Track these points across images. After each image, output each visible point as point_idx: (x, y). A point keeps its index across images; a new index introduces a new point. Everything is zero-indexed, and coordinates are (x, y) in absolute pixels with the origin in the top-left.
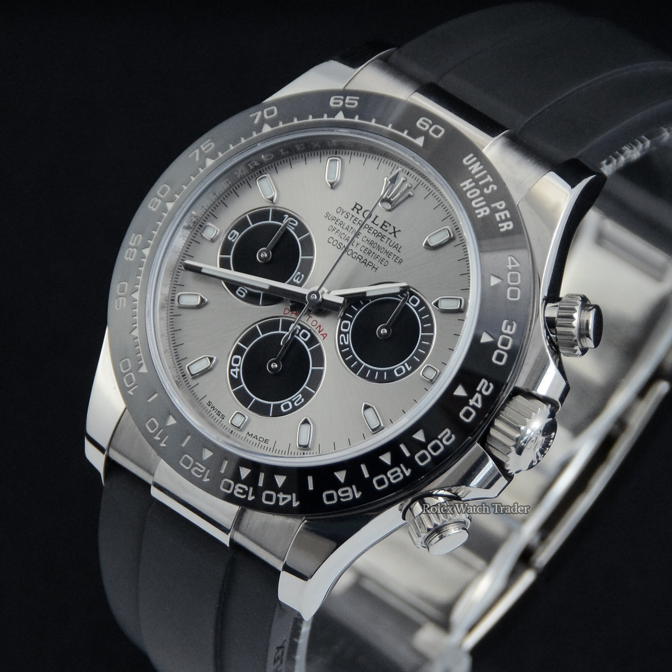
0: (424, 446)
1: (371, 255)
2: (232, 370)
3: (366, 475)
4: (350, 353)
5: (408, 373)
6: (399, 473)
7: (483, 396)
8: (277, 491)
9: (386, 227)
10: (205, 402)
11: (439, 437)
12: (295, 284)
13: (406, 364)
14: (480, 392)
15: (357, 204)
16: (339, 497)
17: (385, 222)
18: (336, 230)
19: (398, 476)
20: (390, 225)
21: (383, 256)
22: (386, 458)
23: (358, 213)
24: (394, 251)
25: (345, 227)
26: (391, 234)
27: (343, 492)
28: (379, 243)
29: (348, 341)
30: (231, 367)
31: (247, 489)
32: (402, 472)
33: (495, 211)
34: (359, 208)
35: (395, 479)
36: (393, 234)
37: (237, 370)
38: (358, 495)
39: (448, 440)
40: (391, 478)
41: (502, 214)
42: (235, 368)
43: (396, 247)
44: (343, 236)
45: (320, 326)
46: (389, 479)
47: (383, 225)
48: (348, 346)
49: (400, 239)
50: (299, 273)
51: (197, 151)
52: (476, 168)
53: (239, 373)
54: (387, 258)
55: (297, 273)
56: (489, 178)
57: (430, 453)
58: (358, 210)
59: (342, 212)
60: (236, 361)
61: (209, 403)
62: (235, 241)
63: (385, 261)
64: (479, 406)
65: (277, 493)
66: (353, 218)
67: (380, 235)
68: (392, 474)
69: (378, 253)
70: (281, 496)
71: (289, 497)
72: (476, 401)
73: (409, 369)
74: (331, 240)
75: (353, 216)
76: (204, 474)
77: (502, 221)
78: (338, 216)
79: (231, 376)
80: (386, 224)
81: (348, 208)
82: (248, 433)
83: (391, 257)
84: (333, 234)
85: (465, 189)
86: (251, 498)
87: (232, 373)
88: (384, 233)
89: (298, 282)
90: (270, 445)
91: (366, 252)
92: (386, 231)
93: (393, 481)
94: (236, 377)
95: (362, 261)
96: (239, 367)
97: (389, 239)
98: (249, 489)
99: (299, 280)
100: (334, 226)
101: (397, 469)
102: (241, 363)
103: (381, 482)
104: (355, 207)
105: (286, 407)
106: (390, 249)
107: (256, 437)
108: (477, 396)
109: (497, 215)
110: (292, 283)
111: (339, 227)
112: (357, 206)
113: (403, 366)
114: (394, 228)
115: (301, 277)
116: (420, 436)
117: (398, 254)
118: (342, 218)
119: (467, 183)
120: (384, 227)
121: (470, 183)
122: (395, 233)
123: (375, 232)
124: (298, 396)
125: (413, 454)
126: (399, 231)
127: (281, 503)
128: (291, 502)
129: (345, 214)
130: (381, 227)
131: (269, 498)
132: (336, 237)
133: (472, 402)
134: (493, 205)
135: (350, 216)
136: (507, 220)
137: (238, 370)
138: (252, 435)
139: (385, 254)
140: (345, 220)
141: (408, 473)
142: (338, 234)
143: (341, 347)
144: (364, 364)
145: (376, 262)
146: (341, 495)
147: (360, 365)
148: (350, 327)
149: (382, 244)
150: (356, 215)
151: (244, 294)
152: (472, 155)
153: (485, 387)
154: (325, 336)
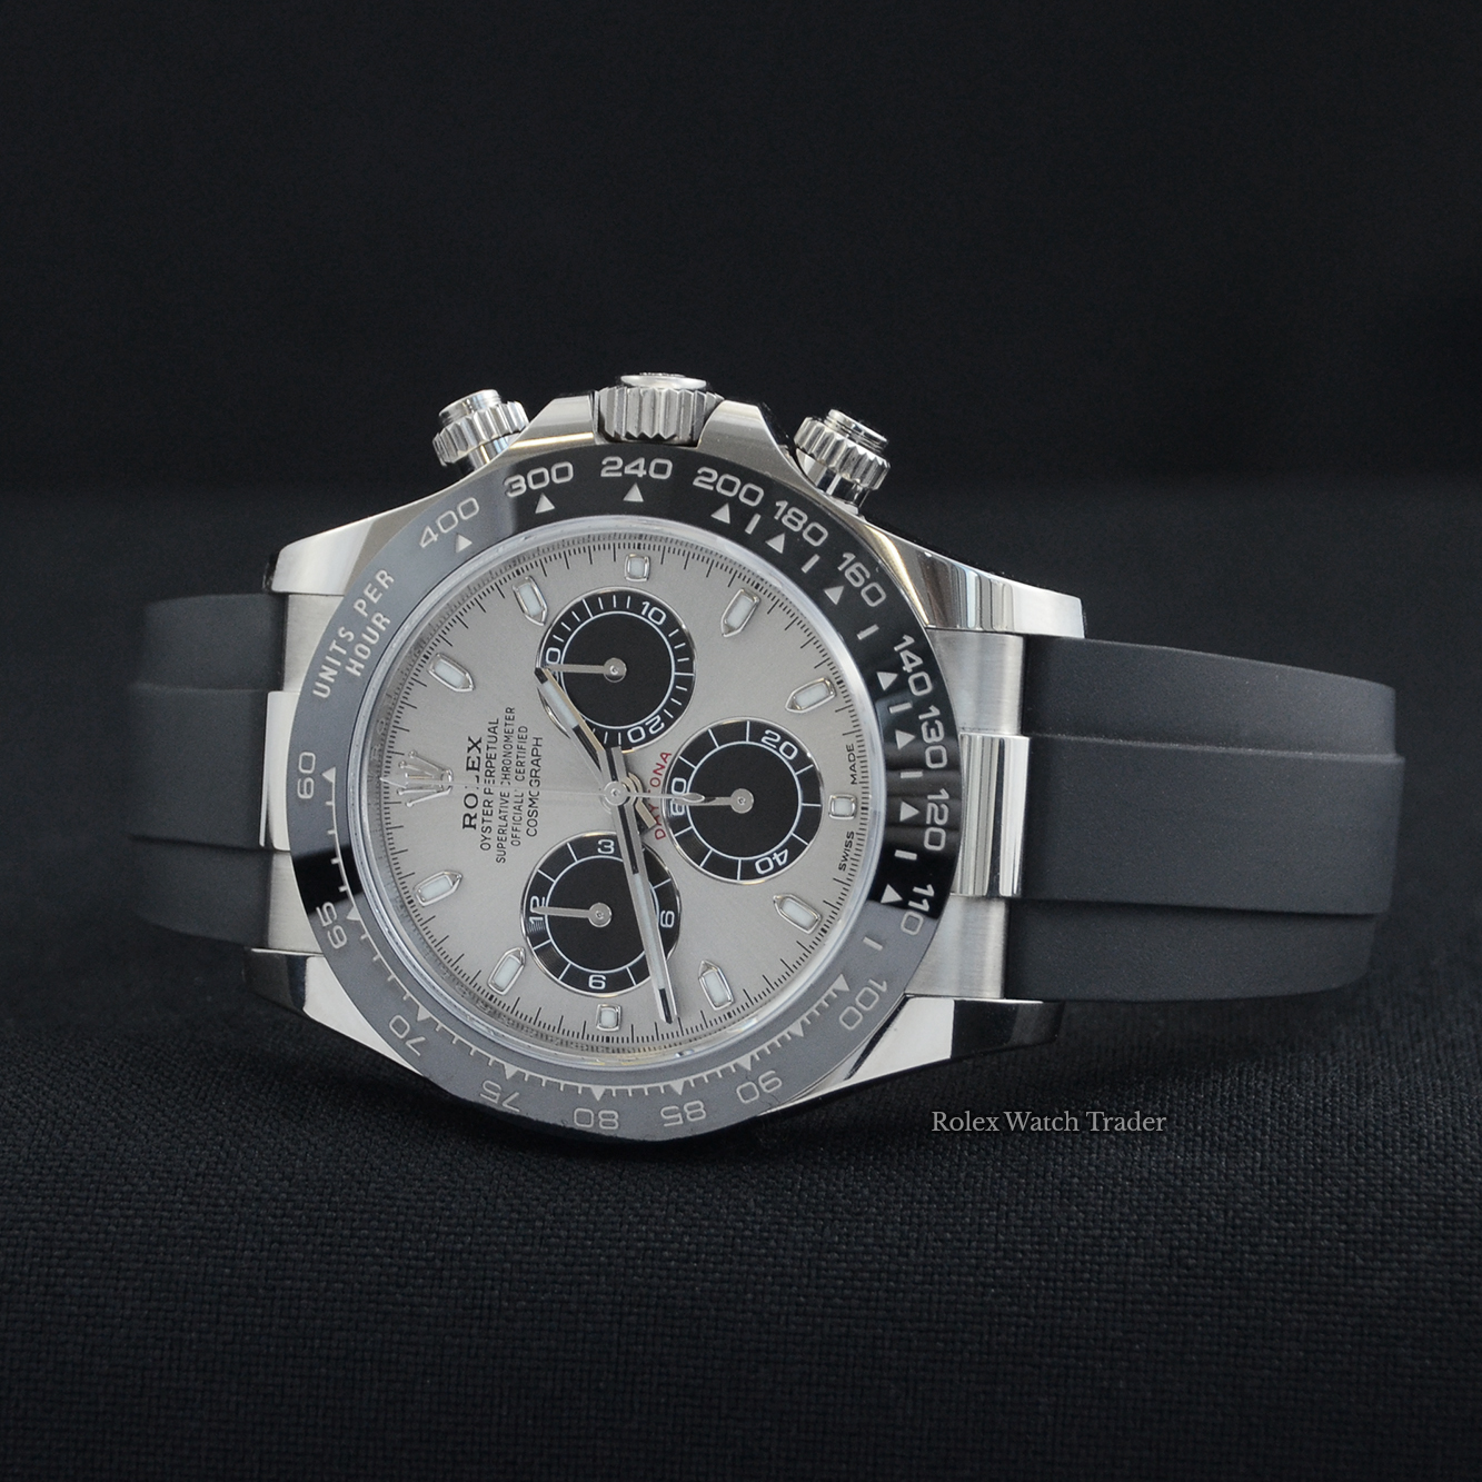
0: (734, 503)
1: (522, 760)
2: (780, 863)
3: (815, 559)
4: (669, 706)
5: (654, 603)
6: (790, 515)
7: (625, 464)
8: (904, 676)
9: (473, 762)
10: (843, 876)
11: (711, 488)
12: (617, 846)
13: (643, 613)
14: (622, 470)
15: (465, 826)
16: (867, 582)
17: (468, 768)
18: (514, 833)
19: (794, 514)
20: (469, 758)
21: (515, 741)
22: (778, 544)
23: (475, 817)
24: (500, 731)
25: (504, 823)
26: (479, 750)
27: (857, 580)
28: (500, 758)
29: (653, 718)
30: (777, 868)
31: (926, 724)
32: (785, 512)
33: (371, 607)
34: (467, 818)
35: (800, 518)
36: (479, 745)
37: (776, 857)
38: (849, 557)
39: (709, 475)
40: (801, 524)
41: (371, 596)
42: (775, 862)
43: (493, 730)
44: (517, 818)
45: (655, 772)
46: (805, 526)
47: (473, 768)
48: (661, 713)
49: (480, 732)
50: (599, 850)
51: (505, 1105)
52: (328, 674)
53: (778, 852)
54: (515, 735)
55: (601, 855)
56: (334, 646)
57: (740, 491)
58: (471, 818)
59: (486, 841)
60: (764, 865)
61: (842, 867)
62: (602, 974)
63: (521, 734)
64: (642, 461)
65: (908, 675)
66: (486, 818)
67: (489, 764)
68: (796, 524)
69: (515, 751)
70: (908, 668)
71: (903, 655)
72: (638, 469)
73: (648, 604)
74: (532, 832)
75: (483, 821)
76: (937, 802)
77: (381, 589)
78: (494, 843)
79: (790, 860)
80: (470, 765)
81: (476, 835)
82: (853, 783)
83: (509, 728)
84: (522, 835)
85: (362, 666)
86: (935, 712)
87: (785, 860)
88: (484, 760)
89: (612, 843)
90: (851, 740)
91: (522, 769)
92: (479, 758)
93: (805, 518)
94: (786, 851)
95: (537, 768)
96: (771, 856)
97: (488, 748)
98: (924, 720)
99: (609, 844)
100: (510, 839)
101: (784, 521)
102: (763, 857)
103: (816, 534)
104: (470, 826)
105: (789, 751)
106: (501, 737)
107: (852, 768)
108: (628, 471)
109: (375, 601)
110: (618, 853)
111: (509, 831)
112: (467, 823)
113: (647, 616)
114: (469, 749)
115: (604, 843)
116: (723, 515)
117: (502, 721)
118: (494, 835)
119: (353, 671)
120: (476, 766)
121: (351, 666)
122: (475, 745)
123: (488, 773)
124: (765, 743)
125: (753, 511)
126: (470, 739)
127: (919, 661)
128: (909, 648)
129: (486, 835)
130: (478, 769)
131: (920, 683)
132: (523, 827)
133: (641, 473)
134: (366, 615)
135: (486, 824)
136: (376, 584)
137: (776, 855)
138: (852, 776)
139: (511, 739)
140: (495, 830)
141: (783, 505)
142: (519, 827)
143: (668, 722)
144: (674, 673)
145: (528, 747)
146: (862, 581)
147: (679, 680)
148: (635, 726)
149: (500, 752)
150: (480, 817)
151: (669, 912)
152: (315, 692)
153: (612, 469)
154: (664, 756)
